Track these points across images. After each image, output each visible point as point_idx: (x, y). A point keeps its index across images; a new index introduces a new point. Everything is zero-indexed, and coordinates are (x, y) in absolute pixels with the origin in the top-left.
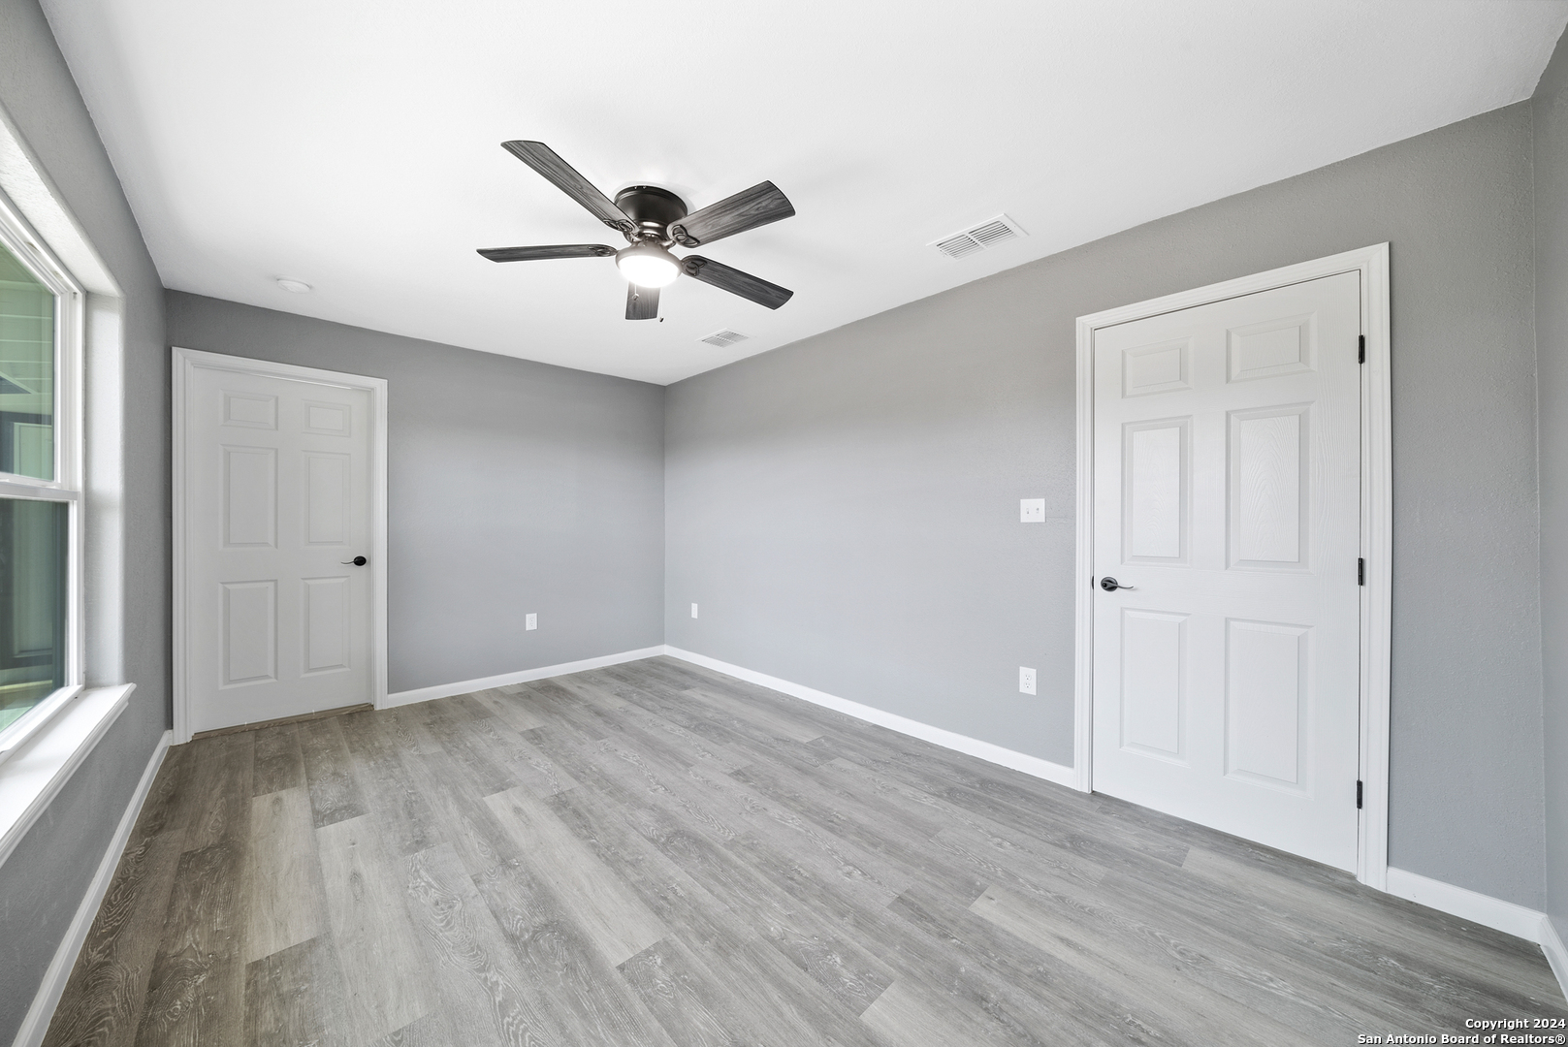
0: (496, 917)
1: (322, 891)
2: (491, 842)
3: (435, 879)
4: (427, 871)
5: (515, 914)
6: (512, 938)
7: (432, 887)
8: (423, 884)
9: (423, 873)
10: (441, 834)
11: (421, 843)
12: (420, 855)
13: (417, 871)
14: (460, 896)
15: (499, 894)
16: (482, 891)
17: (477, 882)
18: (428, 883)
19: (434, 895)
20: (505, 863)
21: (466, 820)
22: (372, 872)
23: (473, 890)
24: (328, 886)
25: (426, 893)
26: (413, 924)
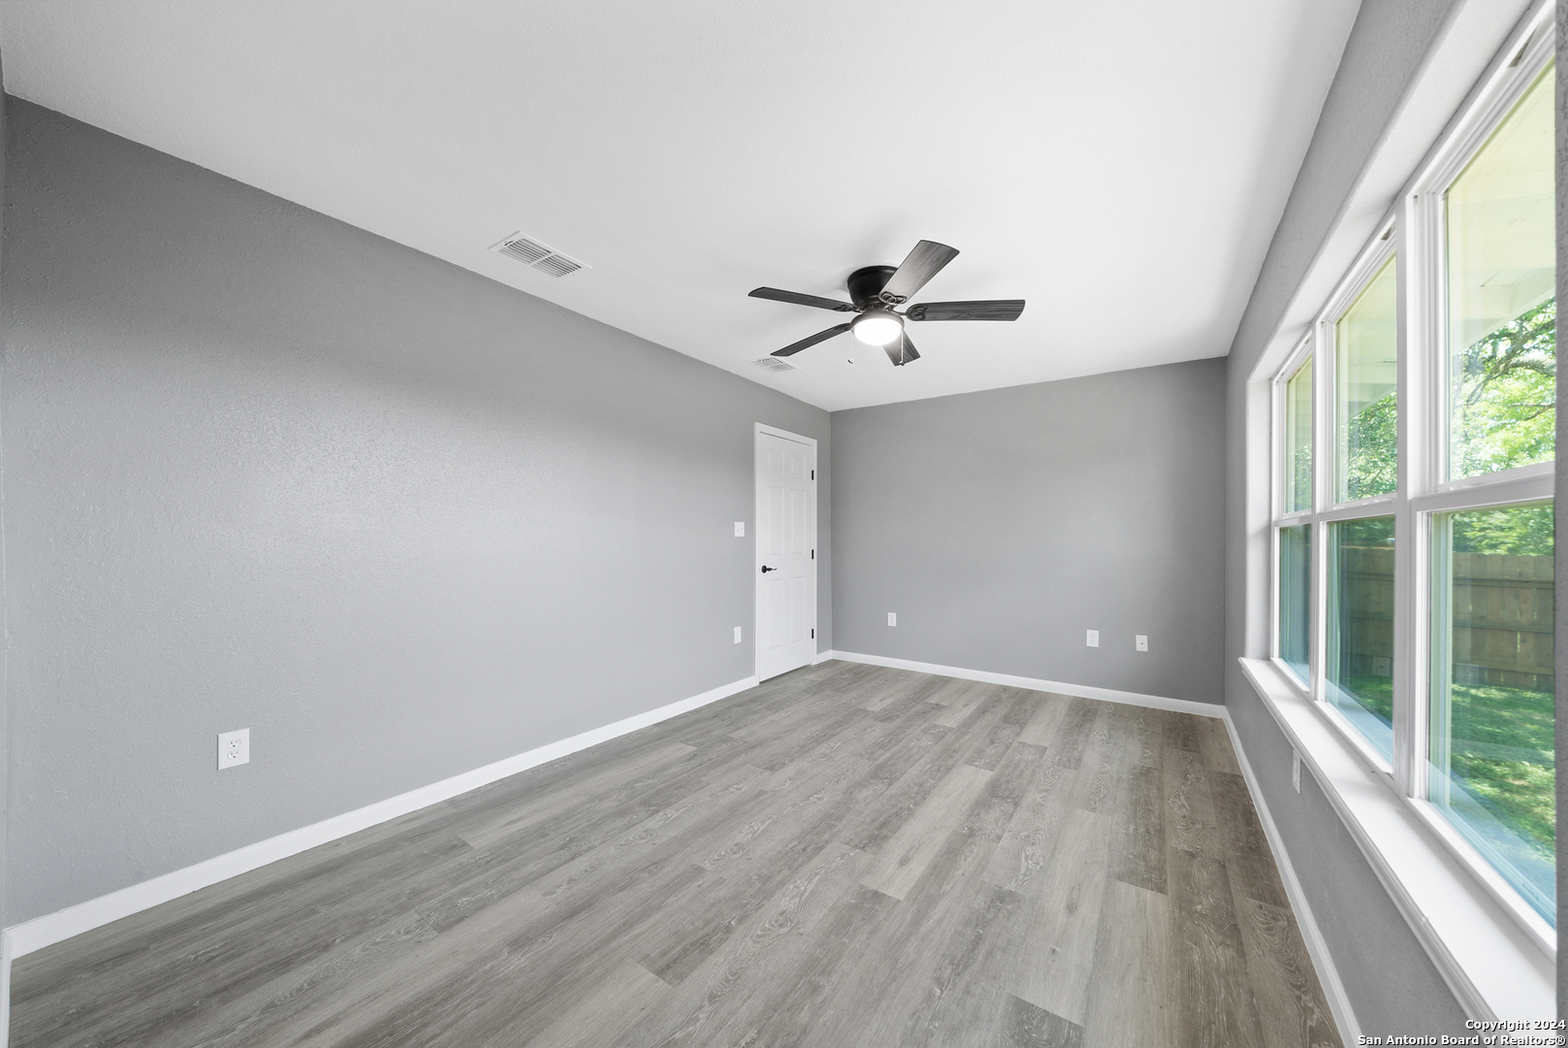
0: (1012, 815)
1: (1103, 918)
2: (957, 854)
3: (1020, 859)
4: (1019, 869)
5: (1002, 811)
6: (1016, 804)
7: (1026, 856)
8: (1030, 862)
9: (1023, 870)
10: (977, 893)
11: (1001, 897)
12: (1011, 887)
13: (1025, 875)
14: (1017, 838)
15: (997, 823)
16: (1004, 831)
17: (999, 838)
18: (1027, 860)
19: (1030, 850)
20: (971, 833)
21: (946, 888)
22: (1056, 903)
23: (1006, 835)
24: (1096, 916)
25: (1033, 855)
26: (1056, 844)
